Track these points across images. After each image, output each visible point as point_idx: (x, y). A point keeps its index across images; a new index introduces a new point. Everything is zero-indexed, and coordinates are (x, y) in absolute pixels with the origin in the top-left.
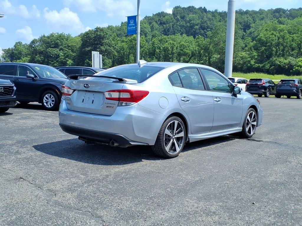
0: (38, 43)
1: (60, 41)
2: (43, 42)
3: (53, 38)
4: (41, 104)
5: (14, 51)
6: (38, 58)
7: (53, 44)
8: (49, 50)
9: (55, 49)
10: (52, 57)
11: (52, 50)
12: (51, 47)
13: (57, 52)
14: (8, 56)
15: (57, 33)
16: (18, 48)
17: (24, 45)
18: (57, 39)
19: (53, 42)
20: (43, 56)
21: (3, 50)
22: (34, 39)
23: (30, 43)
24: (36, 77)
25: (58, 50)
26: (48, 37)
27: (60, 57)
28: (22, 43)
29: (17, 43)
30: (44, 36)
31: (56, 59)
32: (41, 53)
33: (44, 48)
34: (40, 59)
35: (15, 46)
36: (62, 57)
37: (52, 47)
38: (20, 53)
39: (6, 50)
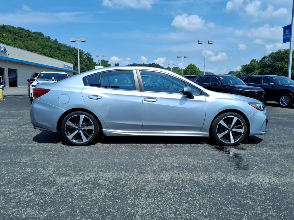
0: (268, 59)
1: (286, 55)
2: (271, 57)
3: (280, 54)
4: (278, 103)
5: (249, 66)
6: (266, 70)
7: (279, 58)
8: (276, 63)
9: (281, 62)
10: (278, 68)
11: (278, 63)
12: (277, 61)
13: (283, 64)
14: (245, 70)
15: (284, 49)
16: (252, 64)
17: (257, 61)
18: (284, 54)
19: (279, 57)
20: (270, 69)
21: (242, 66)
22: (265, 56)
23: (261, 60)
24: (275, 84)
25: (283, 62)
26: (276, 53)
27: (285, 68)
28: (256, 60)
29: (252, 60)
30: (273, 53)
31: (281, 70)
32: (269, 66)
33: (272, 62)
34: (268, 71)
35: (251, 63)
36: (286, 68)
37: (279, 61)
38: (254, 67)
39: (243, 66)
